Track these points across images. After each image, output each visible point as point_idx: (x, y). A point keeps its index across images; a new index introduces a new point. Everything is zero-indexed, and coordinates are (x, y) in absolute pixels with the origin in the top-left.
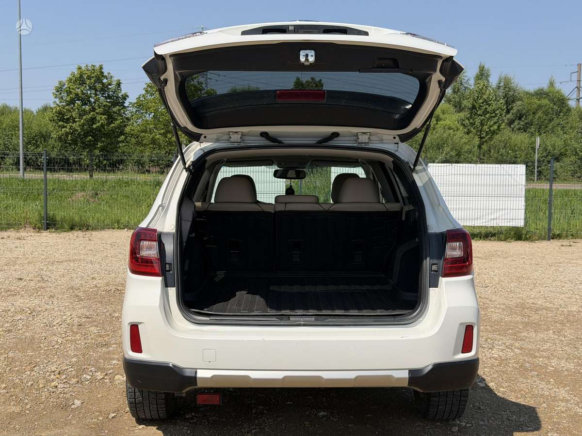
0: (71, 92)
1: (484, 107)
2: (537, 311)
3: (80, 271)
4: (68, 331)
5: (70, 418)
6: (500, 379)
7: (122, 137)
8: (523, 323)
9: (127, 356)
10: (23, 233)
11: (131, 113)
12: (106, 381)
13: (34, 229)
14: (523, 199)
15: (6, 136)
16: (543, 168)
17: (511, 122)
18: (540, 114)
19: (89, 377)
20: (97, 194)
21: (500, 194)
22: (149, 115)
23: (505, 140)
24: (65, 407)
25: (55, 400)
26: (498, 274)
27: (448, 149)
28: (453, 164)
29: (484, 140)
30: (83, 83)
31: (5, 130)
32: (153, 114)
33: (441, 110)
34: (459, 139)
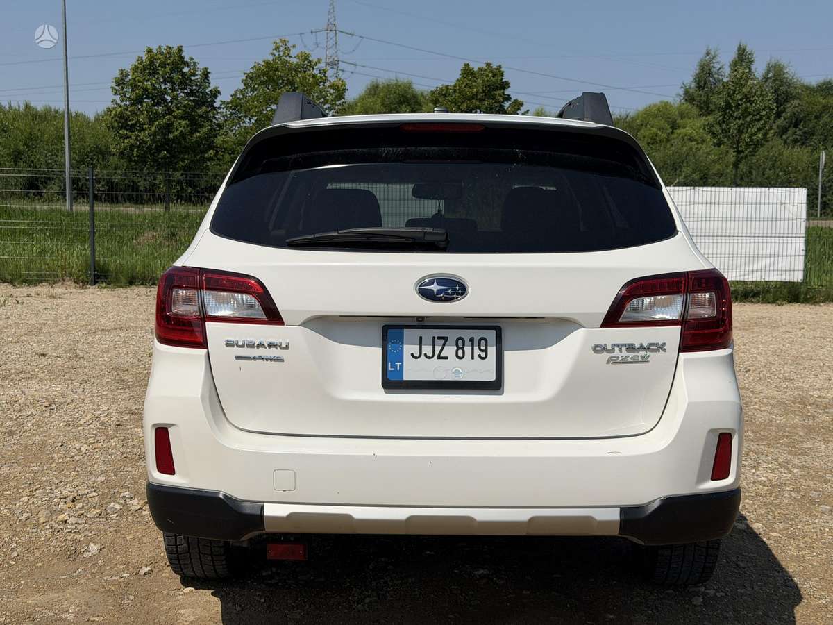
0: (136, 86)
1: (744, 105)
2: (826, 408)
3: (134, 343)
4: (99, 434)
5: (77, 573)
6: (770, 517)
7: (211, 151)
8: (804, 427)
9: (151, 480)
10: (58, 289)
11: (224, 116)
12: (144, 513)
13: (75, 282)
14: (803, 240)
15: (49, 152)
16: (830, 197)
17: (783, 130)
18: (825, 118)
19: (118, 507)
20: (174, 235)
21: (767, 233)
22: (250, 119)
23: (773, 156)
24: (73, 555)
25: (58, 544)
26: (763, 353)
27: (689, 170)
28: (697, 188)
29: (742, 154)
30: (154, 73)
31: (47, 142)
32: (255, 118)
33: (679, 113)
34: (705, 155)
